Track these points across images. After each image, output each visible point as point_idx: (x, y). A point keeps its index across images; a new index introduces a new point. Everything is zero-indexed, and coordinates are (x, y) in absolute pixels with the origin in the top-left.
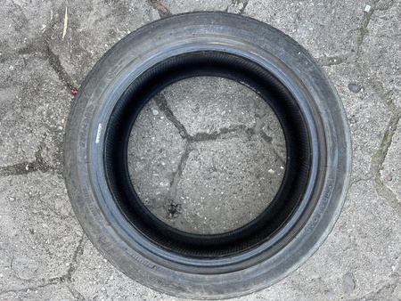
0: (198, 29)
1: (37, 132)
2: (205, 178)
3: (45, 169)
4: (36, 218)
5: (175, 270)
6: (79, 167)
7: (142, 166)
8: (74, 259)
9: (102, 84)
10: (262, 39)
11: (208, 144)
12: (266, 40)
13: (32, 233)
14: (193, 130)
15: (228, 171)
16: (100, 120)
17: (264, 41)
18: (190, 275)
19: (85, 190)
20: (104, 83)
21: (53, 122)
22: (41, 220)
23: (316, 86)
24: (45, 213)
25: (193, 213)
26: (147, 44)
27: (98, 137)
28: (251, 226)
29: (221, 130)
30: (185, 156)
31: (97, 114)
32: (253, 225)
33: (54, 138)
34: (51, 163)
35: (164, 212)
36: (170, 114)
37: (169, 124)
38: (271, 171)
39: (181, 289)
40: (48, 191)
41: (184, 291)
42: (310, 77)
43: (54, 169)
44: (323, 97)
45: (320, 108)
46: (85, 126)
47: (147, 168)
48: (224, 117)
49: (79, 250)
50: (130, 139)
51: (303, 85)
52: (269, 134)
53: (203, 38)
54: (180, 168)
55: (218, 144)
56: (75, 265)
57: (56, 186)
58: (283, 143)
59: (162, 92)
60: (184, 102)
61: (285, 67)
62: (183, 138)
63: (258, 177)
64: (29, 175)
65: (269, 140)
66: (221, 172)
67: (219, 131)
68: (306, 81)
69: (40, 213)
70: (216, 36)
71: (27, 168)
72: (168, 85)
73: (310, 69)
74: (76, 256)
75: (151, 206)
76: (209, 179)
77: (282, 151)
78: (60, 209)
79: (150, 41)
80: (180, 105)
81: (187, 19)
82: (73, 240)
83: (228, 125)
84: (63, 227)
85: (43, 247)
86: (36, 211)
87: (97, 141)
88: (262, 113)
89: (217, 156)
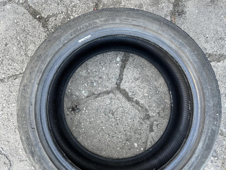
0: (185, 47)
1: (60, 8)
2: (104, 112)
3: (45, 26)
4: (15, 41)
5: (41, 142)
6: (58, 42)
7: (85, 75)
8: (9, 78)
9: (113, 19)
10: (209, 87)
11: (124, 100)
12: (210, 90)
13: (6, 45)
14: (124, 85)
15: (118, 121)
16: (92, 33)
17: (208, 89)
18: (44, 153)
19: (47, 56)
20: (115, 20)
21: (72, 12)
22: (16, 44)
23: (207, 139)
24: (22, 44)
25: (81, 121)
26: (154, 27)
27: (82, 40)
28: (98, 159)
29: (136, 100)
30: (108, 93)
31: (95, 30)
32: (100, 159)
33: (64, 18)
34: (50, 27)
35: (70, 105)
36: (123, 67)
37: (118, 71)
38: (136, 144)
39: (33, 154)
40: (34, 36)
41: (33, 156)
42: (210, 131)
43: (48, 30)
44: (205, 147)
45: (197, 150)
46: (83, 28)
47: (86, 78)
48: (144, 96)
49: (15, 77)
50: (94, 57)
51: (202, 131)
52: (154, 128)
53: (182, 54)
54: (99, 94)
55: (128, 105)
56: (6, 80)
57: (40, 38)
58: (156, 140)
59: (131, 54)
60: (135, 70)
61: (204, 112)
62: (116, 84)
63: (127, 140)
64: (35, 20)
65: (151, 130)
66: (114, 118)
67: (134, 100)
68: (205, 130)
69: (19, 42)
70: (189, 60)
71: (38, 17)
72: (137, 55)
73: (214, 128)
74: (11, 77)
75: (67, 96)
76: (105, 114)
77: (151, 142)
78: (30, 49)
79: (158, 27)
80: (132, 69)
81: (186, 37)
82: (18, 69)
83: (142, 102)
84: (21, 59)
85: (3, 57)
86: (18, 38)
87: (80, 41)
88: (162, 115)
89: (121, 109)
